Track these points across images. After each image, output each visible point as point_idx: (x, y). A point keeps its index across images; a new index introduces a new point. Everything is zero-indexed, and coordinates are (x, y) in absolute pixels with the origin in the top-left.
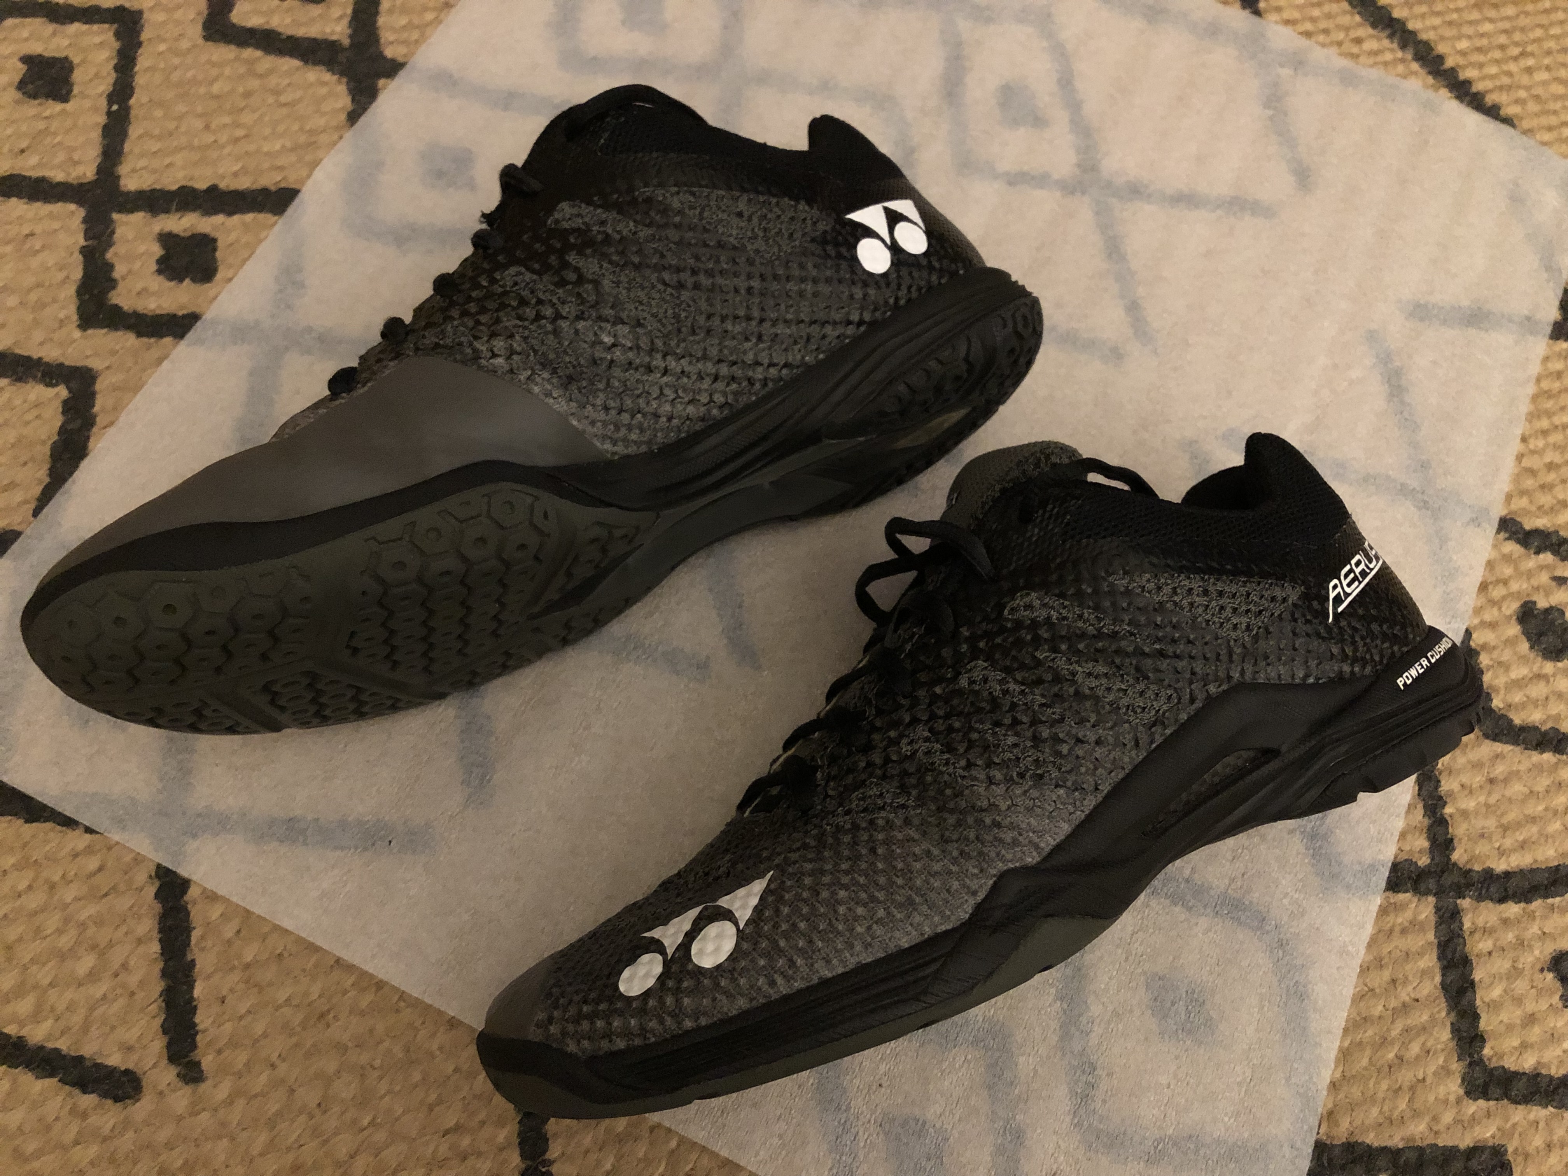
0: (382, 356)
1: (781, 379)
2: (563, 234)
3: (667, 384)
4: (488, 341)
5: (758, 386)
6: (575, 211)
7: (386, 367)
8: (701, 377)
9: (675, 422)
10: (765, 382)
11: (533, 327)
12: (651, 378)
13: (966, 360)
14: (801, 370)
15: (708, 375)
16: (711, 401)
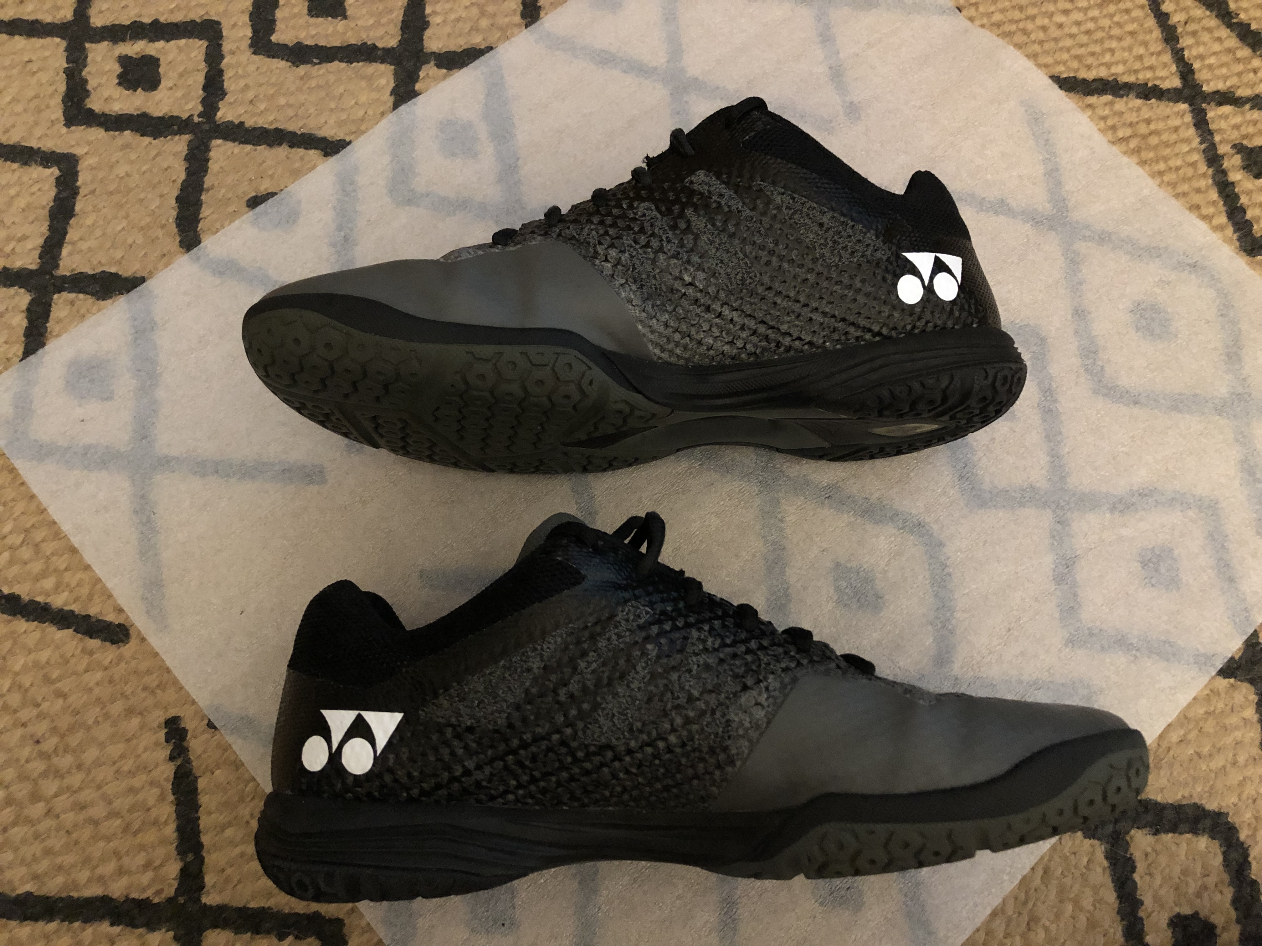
0: (536, 230)
1: (802, 351)
2: (692, 193)
3: (716, 324)
4: (606, 249)
5: (782, 349)
6: (707, 179)
7: (534, 238)
8: (743, 328)
9: (712, 352)
10: (788, 349)
11: (640, 251)
12: (708, 316)
13: (944, 391)
14: (820, 350)
15: (750, 329)
16: (744, 347)
